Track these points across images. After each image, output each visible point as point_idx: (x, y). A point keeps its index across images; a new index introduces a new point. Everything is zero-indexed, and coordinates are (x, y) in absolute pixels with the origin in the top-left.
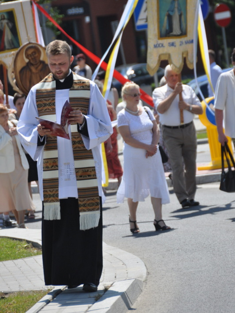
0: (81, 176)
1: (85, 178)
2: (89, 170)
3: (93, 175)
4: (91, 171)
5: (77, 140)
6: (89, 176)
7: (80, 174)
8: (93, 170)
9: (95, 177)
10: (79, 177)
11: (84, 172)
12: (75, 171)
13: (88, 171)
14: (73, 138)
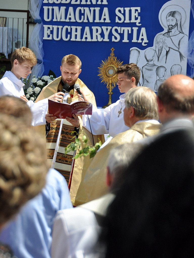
0: (60, 160)
1: (62, 162)
2: (68, 157)
3: (69, 162)
4: (69, 158)
5: (65, 131)
6: (66, 161)
7: (59, 157)
8: (70, 158)
9: (70, 164)
10: (58, 160)
11: (63, 157)
12: (57, 154)
13: (66, 157)
14: (63, 129)
